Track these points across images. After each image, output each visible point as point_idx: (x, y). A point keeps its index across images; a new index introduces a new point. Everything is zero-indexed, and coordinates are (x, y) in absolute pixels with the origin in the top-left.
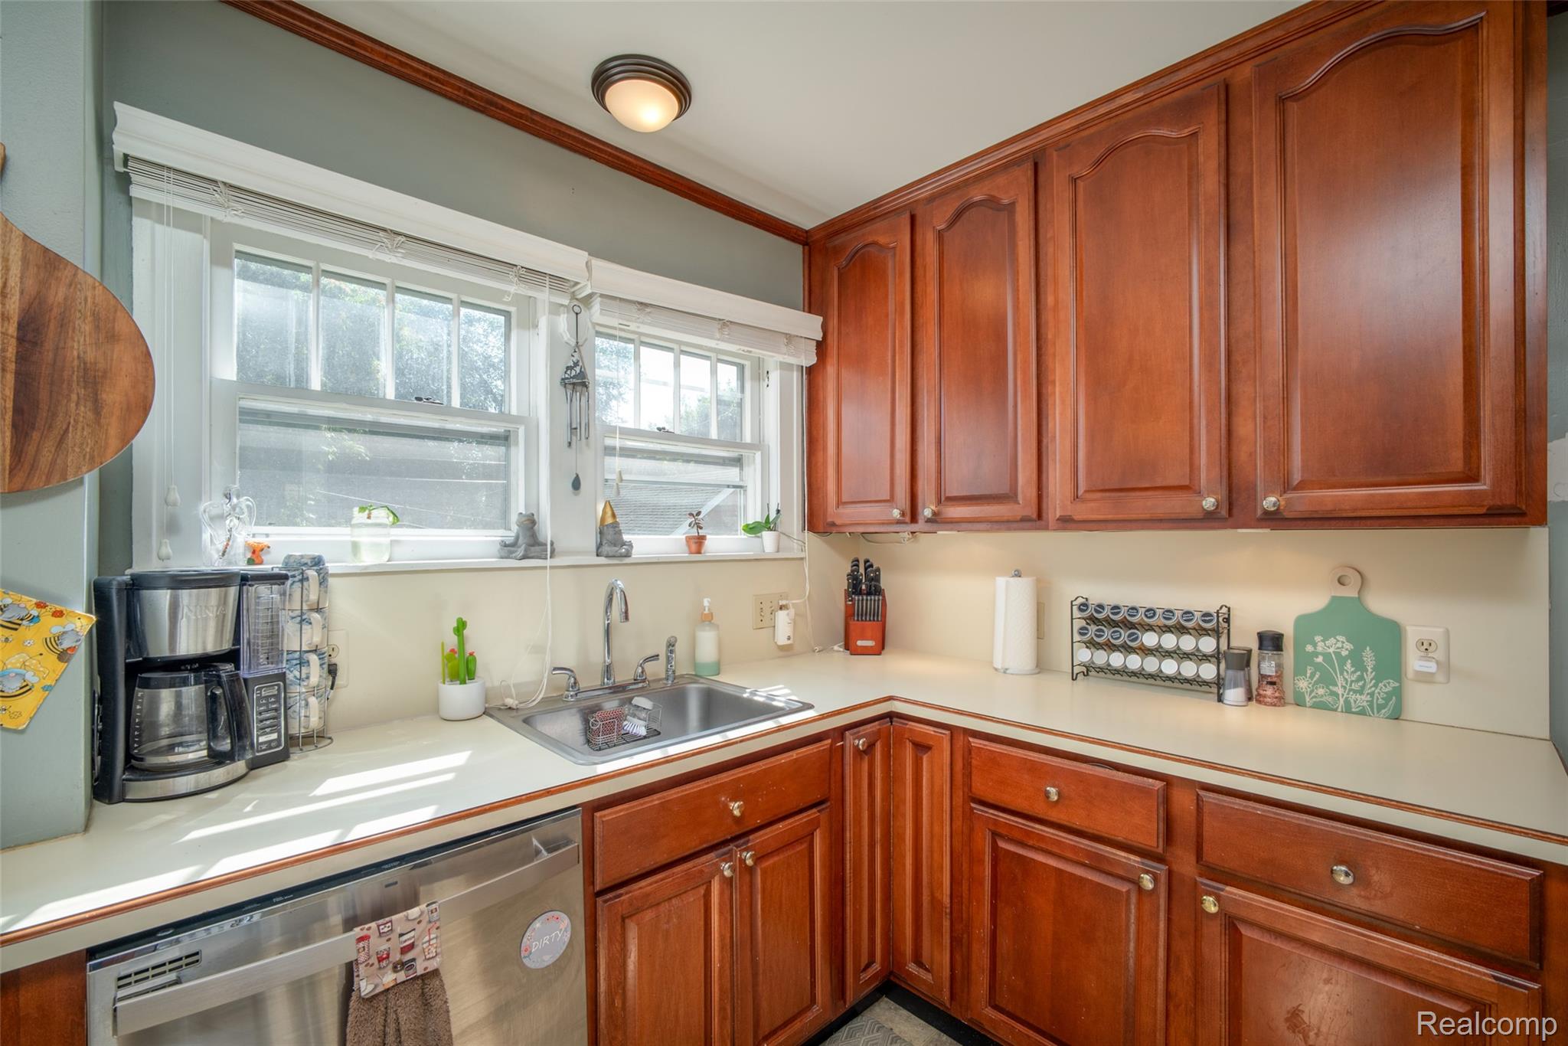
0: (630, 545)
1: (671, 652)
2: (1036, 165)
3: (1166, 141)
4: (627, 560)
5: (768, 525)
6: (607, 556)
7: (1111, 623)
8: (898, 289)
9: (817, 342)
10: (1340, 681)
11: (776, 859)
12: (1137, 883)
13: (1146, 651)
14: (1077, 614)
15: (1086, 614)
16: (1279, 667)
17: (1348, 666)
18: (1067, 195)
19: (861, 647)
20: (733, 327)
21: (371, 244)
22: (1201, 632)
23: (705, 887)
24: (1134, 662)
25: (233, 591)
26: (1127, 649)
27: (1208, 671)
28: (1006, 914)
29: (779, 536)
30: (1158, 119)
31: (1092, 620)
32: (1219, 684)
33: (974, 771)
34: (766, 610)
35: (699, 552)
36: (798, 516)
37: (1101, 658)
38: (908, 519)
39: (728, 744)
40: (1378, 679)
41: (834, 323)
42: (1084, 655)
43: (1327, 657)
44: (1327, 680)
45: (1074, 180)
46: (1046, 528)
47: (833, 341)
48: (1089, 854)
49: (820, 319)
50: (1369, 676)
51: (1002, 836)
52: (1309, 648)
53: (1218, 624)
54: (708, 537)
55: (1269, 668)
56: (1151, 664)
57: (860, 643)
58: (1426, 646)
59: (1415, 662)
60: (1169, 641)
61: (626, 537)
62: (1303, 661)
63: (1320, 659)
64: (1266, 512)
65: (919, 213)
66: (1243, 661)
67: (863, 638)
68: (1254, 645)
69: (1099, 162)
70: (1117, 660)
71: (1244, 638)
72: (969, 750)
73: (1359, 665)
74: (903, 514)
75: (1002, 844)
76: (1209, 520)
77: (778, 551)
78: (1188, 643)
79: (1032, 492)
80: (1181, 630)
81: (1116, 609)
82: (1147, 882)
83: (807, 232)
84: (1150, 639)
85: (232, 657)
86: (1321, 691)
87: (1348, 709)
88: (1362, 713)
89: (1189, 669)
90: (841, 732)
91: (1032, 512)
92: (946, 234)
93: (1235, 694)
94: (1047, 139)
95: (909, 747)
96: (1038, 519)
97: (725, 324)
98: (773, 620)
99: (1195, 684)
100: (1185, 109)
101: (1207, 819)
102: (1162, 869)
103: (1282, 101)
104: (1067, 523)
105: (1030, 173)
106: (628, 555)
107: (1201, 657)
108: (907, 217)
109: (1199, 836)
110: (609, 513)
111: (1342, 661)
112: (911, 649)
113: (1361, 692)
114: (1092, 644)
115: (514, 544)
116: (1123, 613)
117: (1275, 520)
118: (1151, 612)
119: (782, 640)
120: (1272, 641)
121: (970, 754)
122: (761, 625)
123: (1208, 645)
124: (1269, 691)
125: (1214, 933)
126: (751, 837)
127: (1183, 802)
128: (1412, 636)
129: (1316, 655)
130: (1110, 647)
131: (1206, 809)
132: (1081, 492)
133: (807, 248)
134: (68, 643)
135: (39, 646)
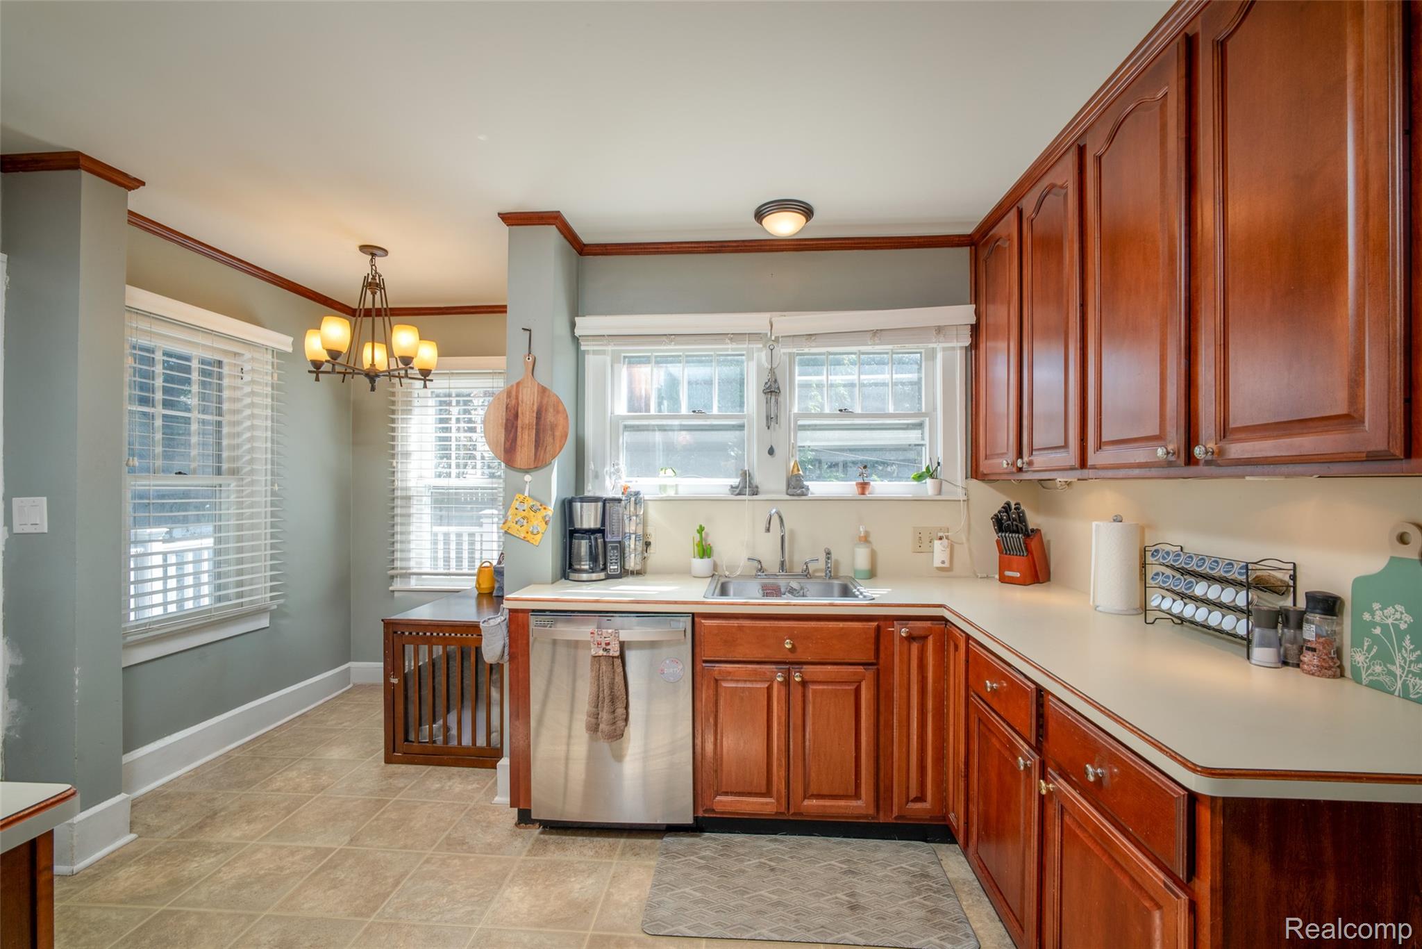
0: (808, 489)
1: (828, 558)
2: (1081, 149)
4: (803, 498)
5: (930, 473)
6: (794, 495)
9: (972, 325)
10: (1398, 659)
11: (825, 687)
14: (1150, 559)
17: (1407, 643)
19: (1009, 577)
20: (883, 332)
21: (660, 343)
23: (769, 683)
25: (600, 504)
29: (941, 484)
32: (1247, 641)
33: (970, 667)
34: (923, 541)
35: (864, 494)
36: (961, 466)
38: (1012, 467)
42: (1156, 600)
43: (1385, 628)
44: (1385, 656)
45: (1099, 159)
47: (986, 321)
48: (1008, 739)
49: (974, 308)
52: (1367, 616)
54: (872, 483)
62: (1361, 631)
63: (1378, 631)
65: (1023, 207)
67: (1010, 569)
69: (1111, 137)
70: (1178, 607)
72: (968, 650)
74: (1008, 465)
76: (1175, 468)
77: (938, 494)
79: (1076, 444)
81: (1177, 556)
82: (1020, 765)
83: (970, 235)
84: (1199, 589)
85: (601, 531)
86: (1378, 669)
87: (1406, 695)
91: (1076, 462)
92: (1034, 222)
93: (1265, 655)
94: (1083, 124)
95: (952, 645)
97: (875, 333)
98: (932, 547)
102: (1036, 758)
105: (1075, 158)
106: (805, 495)
108: (1015, 211)
110: (796, 469)
111: (1401, 635)
112: (1067, 586)
115: (737, 487)
116: (1182, 560)
118: (1202, 561)
119: (937, 563)
120: (1328, 605)
121: (968, 652)
122: (920, 549)
126: (805, 667)
129: (1374, 625)
133: (973, 247)
134: (547, 519)
135: (541, 519)
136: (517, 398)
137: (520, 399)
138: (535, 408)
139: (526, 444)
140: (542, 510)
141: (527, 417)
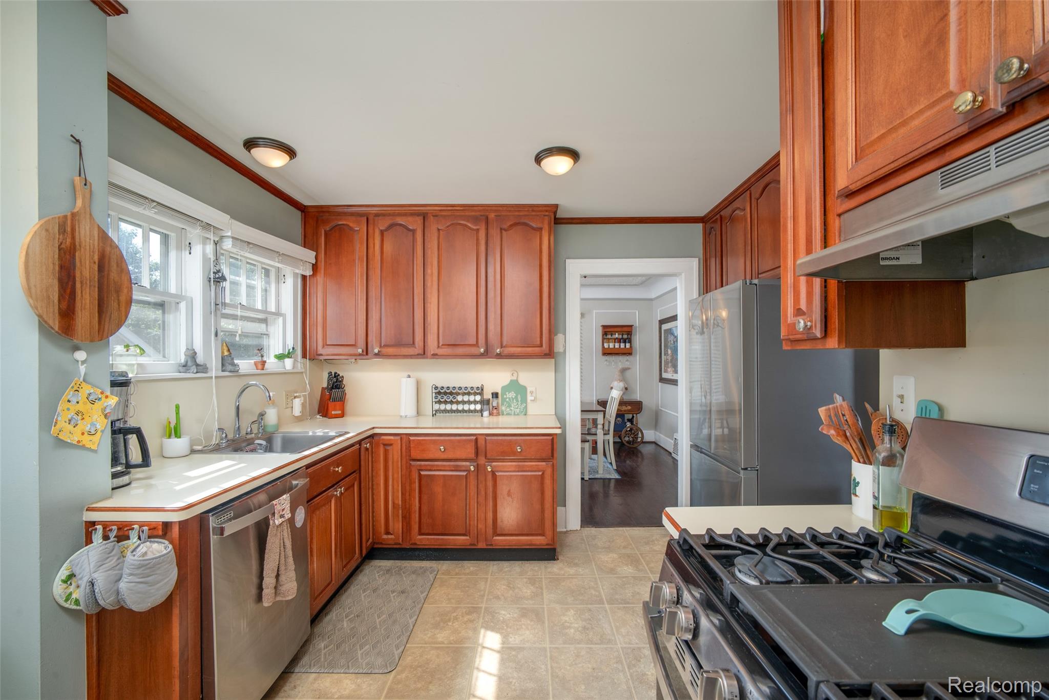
0: (238, 366)
2: (424, 218)
3: (470, 228)
4: (238, 373)
5: (289, 355)
6: (230, 372)
7: (445, 393)
8: (359, 248)
9: (312, 264)
10: (513, 406)
12: (469, 471)
13: (458, 403)
14: (434, 391)
15: (437, 391)
16: (498, 403)
17: (515, 401)
18: (436, 234)
19: (335, 414)
20: (283, 256)
22: (475, 394)
23: (330, 502)
24: (454, 407)
26: (452, 402)
27: (478, 407)
28: (425, 497)
29: (293, 361)
30: (467, 218)
31: (439, 393)
32: (481, 411)
33: (412, 449)
34: (289, 399)
35: (263, 369)
36: (300, 351)
37: (443, 407)
38: (365, 353)
39: (323, 450)
40: (521, 404)
41: (322, 255)
42: (437, 407)
43: (509, 398)
44: (510, 406)
45: (439, 230)
46: (427, 358)
47: (322, 265)
48: (454, 466)
49: (315, 253)
50: (519, 403)
51: (422, 470)
52: (505, 396)
53: (480, 391)
55: (495, 404)
56: (460, 407)
57: (333, 412)
58: (532, 393)
59: (530, 398)
60: (466, 398)
61: (236, 361)
62: (504, 400)
63: (508, 400)
64: (497, 354)
65: (371, 218)
66: (487, 402)
67: (335, 410)
68: (490, 397)
69: (448, 227)
70: (448, 407)
71: (488, 395)
72: (410, 441)
73: (517, 401)
74: (363, 351)
75: (422, 473)
76: (482, 356)
77: (293, 369)
78: (472, 398)
79: (421, 344)
80: (469, 394)
81: (448, 388)
82: (472, 468)
83: (305, 206)
84: (460, 398)
86: (508, 410)
87: (515, 415)
88: (518, 415)
89: (472, 407)
90: (360, 442)
91: (421, 352)
92: (385, 233)
93: (486, 413)
94: (429, 210)
95: (382, 446)
96: (423, 354)
97: (280, 254)
98: (292, 403)
99: (475, 411)
100: (475, 220)
101: (488, 445)
102: (475, 464)
103: (501, 229)
104: (435, 356)
105: (422, 221)
106: (238, 371)
107: (475, 402)
108: (365, 218)
109: (486, 450)
110: (226, 349)
111: (513, 399)
113: (517, 408)
114: (440, 402)
115: (187, 365)
116: (451, 389)
117: (499, 356)
118: (460, 388)
119: (297, 414)
120: (495, 395)
121: (410, 442)
122: (288, 406)
123: (478, 398)
124: (495, 411)
125: (490, 477)
126: (344, 481)
127: (481, 442)
128: (529, 390)
129: (507, 398)
130: (446, 402)
131: (487, 441)
132: (440, 345)
133: (303, 213)
134: (108, 411)
135: (100, 413)
136: (73, 238)
137: (77, 240)
138: (96, 258)
139: (87, 306)
140: (103, 399)
141: (86, 269)
